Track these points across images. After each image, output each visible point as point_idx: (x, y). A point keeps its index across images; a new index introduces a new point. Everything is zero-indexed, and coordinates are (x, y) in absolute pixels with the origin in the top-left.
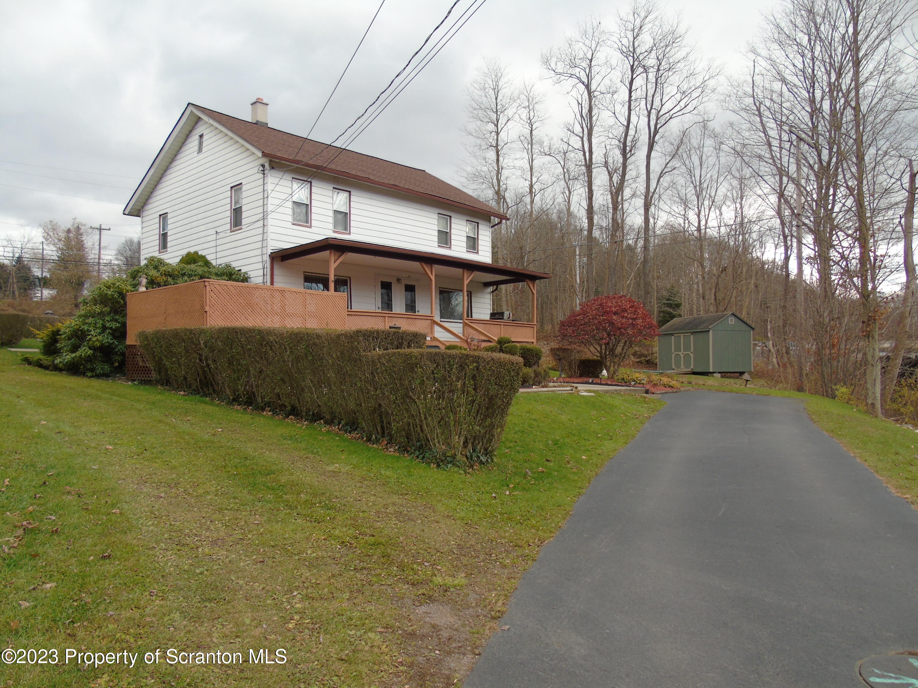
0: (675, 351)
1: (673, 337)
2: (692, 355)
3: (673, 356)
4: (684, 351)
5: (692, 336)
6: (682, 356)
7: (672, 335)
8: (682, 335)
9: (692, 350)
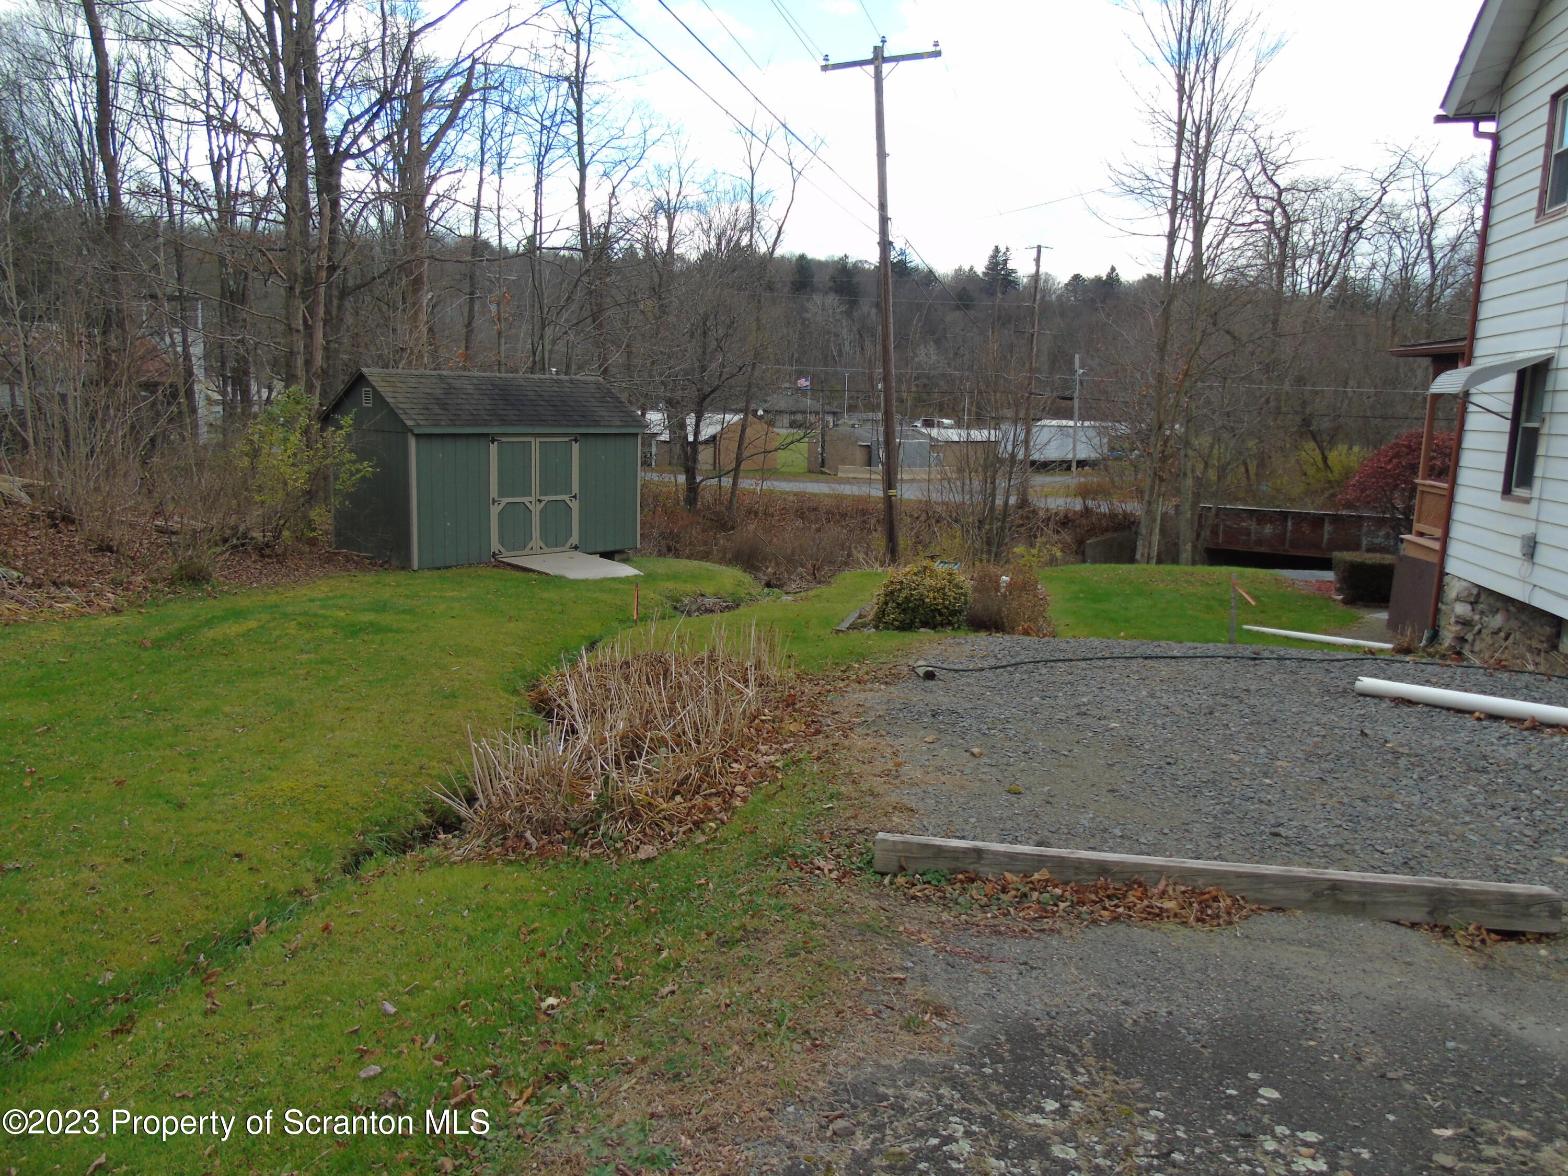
0: (501, 494)
1: (494, 448)
2: (575, 505)
3: (495, 510)
4: (544, 492)
5: (576, 447)
6: (536, 509)
7: (492, 438)
8: (535, 444)
9: (575, 489)
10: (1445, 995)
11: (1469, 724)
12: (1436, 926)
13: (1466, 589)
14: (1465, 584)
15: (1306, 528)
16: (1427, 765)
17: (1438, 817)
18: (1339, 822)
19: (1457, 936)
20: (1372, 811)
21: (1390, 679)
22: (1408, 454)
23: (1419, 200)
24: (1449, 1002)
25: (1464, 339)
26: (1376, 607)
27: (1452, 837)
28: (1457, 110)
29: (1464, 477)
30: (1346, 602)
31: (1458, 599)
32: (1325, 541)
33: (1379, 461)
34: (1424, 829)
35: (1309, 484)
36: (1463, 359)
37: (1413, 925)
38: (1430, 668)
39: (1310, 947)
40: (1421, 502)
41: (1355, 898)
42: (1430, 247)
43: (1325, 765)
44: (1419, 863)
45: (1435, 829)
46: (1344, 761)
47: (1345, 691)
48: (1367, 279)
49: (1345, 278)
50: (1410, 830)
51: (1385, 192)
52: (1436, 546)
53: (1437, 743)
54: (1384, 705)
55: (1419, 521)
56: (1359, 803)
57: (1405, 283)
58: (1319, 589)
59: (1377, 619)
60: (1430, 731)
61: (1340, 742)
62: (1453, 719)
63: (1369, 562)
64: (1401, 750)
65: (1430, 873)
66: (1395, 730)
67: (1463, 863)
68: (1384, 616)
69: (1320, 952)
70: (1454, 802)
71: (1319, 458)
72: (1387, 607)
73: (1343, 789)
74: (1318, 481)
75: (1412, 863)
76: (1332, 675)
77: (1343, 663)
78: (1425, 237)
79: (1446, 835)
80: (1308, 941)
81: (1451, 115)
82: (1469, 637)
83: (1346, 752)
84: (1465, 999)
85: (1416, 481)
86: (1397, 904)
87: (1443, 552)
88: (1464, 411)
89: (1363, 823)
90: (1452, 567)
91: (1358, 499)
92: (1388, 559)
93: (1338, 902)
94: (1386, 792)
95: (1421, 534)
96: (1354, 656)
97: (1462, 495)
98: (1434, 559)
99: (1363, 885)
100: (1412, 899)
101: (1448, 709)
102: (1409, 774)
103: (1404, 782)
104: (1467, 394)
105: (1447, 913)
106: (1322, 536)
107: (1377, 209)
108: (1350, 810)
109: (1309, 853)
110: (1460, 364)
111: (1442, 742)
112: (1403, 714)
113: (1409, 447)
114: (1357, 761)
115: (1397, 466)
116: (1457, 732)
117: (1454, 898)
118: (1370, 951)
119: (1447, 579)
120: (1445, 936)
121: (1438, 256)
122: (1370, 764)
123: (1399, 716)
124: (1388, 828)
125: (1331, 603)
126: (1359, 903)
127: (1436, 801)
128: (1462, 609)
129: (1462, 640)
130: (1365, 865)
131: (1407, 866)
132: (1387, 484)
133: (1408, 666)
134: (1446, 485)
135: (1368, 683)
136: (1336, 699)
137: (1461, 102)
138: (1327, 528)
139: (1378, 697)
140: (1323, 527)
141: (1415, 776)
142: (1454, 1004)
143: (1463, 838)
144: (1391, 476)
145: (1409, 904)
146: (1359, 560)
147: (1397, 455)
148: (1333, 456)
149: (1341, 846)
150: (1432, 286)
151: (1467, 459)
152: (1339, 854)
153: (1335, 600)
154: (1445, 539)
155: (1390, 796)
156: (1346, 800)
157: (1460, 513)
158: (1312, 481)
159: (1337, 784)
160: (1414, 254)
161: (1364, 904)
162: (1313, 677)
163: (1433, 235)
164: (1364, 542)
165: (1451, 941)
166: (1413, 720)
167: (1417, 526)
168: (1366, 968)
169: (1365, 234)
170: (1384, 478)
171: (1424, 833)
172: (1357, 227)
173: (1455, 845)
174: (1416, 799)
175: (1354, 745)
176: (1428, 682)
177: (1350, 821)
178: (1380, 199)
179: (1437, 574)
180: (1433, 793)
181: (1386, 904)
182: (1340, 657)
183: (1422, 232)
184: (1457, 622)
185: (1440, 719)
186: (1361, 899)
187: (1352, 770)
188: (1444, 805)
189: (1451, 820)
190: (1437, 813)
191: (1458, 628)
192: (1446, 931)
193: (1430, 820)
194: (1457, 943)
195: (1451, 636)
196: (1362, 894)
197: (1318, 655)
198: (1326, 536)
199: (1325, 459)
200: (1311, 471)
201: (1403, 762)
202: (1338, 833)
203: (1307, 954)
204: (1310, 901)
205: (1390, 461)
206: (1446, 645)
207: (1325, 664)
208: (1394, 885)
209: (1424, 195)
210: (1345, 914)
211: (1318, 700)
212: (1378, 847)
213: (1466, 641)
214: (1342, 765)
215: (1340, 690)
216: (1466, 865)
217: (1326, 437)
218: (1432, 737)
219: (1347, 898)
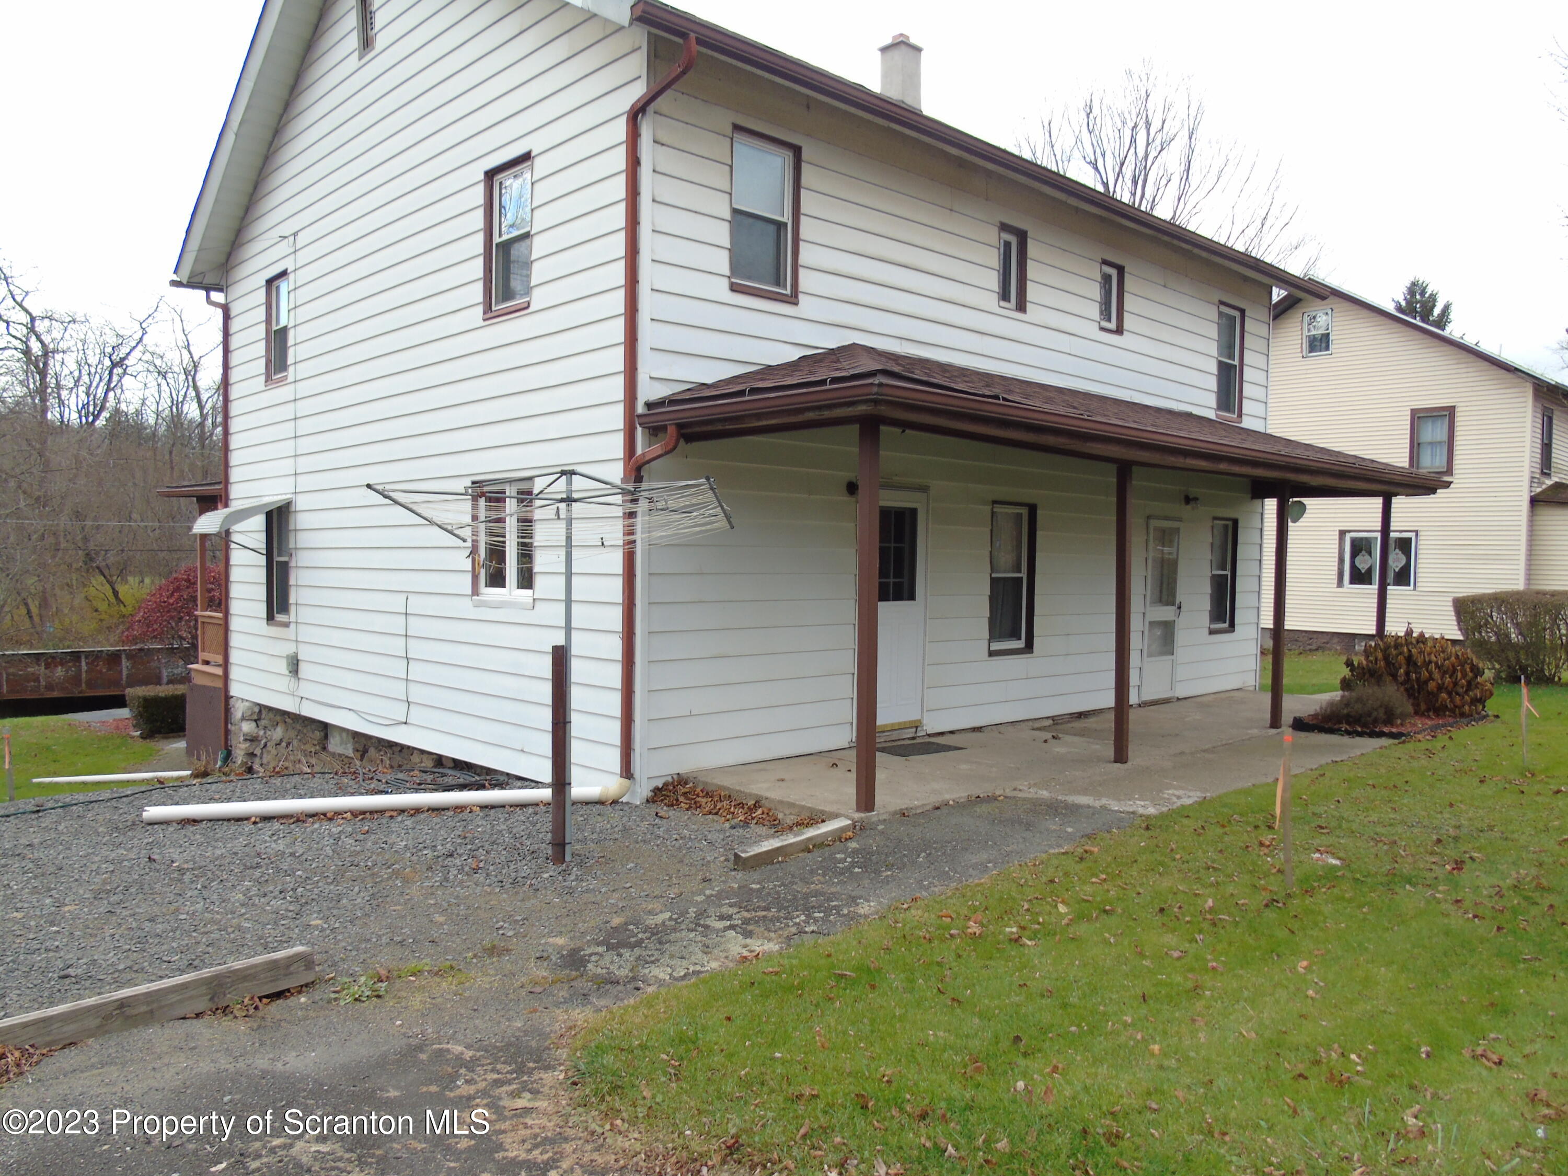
10: (224, 1063)
11: (247, 829)
12: (217, 1009)
13: (249, 708)
14: (247, 704)
15: (102, 667)
16: (209, 874)
17: (219, 917)
18: (128, 947)
19: (235, 1011)
20: (159, 928)
21: (177, 804)
22: (188, 587)
23: (180, 344)
24: (228, 1066)
25: (220, 483)
26: (174, 737)
27: (230, 930)
28: (189, 278)
29: (235, 607)
30: (143, 737)
31: (243, 719)
32: (124, 677)
33: (161, 595)
34: (206, 930)
35: (101, 620)
36: (221, 501)
37: (198, 1015)
38: (214, 787)
39: (102, 1067)
40: (203, 633)
41: (144, 1008)
42: (196, 388)
43: (114, 899)
44: (202, 961)
45: (216, 927)
46: (133, 890)
47: (134, 824)
48: (138, 413)
49: (117, 411)
50: (194, 934)
51: (144, 332)
52: (219, 671)
53: (218, 852)
54: (171, 829)
55: (203, 650)
56: (147, 924)
57: (176, 420)
58: (117, 728)
59: (177, 749)
60: (213, 843)
61: (128, 873)
62: (234, 827)
63: (162, 695)
64: (186, 866)
65: (211, 965)
66: (182, 850)
67: (238, 949)
68: (181, 744)
69: (112, 1068)
70: (232, 900)
71: (110, 593)
72: (185, 736)
73: (131, 915)
74: (111, 616)
75: (195, 963)
76: (121, 811)
77: (132, 798)
78: (190, 378)
79: (225, 929)
80: (101, 1063)
81: (185, 282)
82: (258, 752)
83: (135, 881)
84: (241, 1059)
85: (196, 613)
86: (180, 1002)
87: (226, 677)
88: (227, 549)
89: (151, 941)
90: (235, 690)
91: (144, 634)
92: (180, 689)
93: (128, 1018)
94: (172, 908)
95: (207, 663)
96: (143, 789)
97: (235, 624)
98: (219, 684)
99: (148, 994)
100: (193, 993)
101: (229, 820)
102: (193, 886)
103: (189, 894)
104: (228, 533)
105: (225, 995)
106: (121, 671)
107: (140, 348)
108: (139, 933)
109: (99, 984)
110: (219, 506)
111: (224, 850)
112: (189, 834)
113: (188, 580)
114: (146, 886)
115: (179, 599)
116: (237, 839)
117: (228, 980)
118: (158, 1050)
119: (232, 701)
120: (226, 1015)
121: (204, 397)
122: (158, 886)
123: (185, 836)
124: (174, 939)
125: (130, 741)
126: (146, 1012)
127: (217, 903)
128: (247, 727)
129: (252, 755)
130: (154, 978)
131: (191, 966)
132: (172, 618)
133: (194, 788)
134: (220, 615)
135: (153, 812)
136: (124, 834)
137: (192, 272)
138: (125, 663)
139: (165, 823)
140: (120, 664)
141: (199, 886)
142: (230, 1067)
143: (239, 928)
144: (175, 609)
145: (191, 998)
146: (152, 694)
147: (178, 589)
148: (122, 589)
149: (130, 968)
150: (202, 425)
151: (235, 591)
152: (128, 976)
153: (133, 737)
154: (226, 665)
155: (177, 910)
156: (134, 925)
157: (235, 640)
158: (104, 616)
159: (125, 913)
160: (182, 393)
161: (151, 1012)
162: (100, 818)
163: (197, 378)
164: (165, 674)
165: (231, 1016)
166: (198, 836)
167: (202, 656)
168: (156, 1066)
169: (129, 371)
170: (169, 611)
171: (206, 933)
172: (120, 363)
173: (232, 936)
174: (199, 906)
175: (142, 872)
176: (211, 800)
177: (139, 943)
178: (141, 339)
179: (223, 699)
180: (215, 897)
181: (171, 1004)
182: (129, 792)
183: (187, 372)
184: (245, 740)
185: (222, 831)
186: (149, 1008)
187: (141, 896)
188: (224, 905)
189: (229, 916)
190: (218, 913)
191: (248, 744)
192: (226, 1010)
193: (213, 921)
194: (236, 1017)
195: (242, 753)
196: (148, 1003)
197: (107, 795)
198: (125, 672)
199: (116, 593)
200: (103, 607)
201: (187, 877)
202: (127, 957)
203: (100, 1074)
204: (99, 1027)
205: (172, 595)
206: (239, 762)
207: (114, 803)
208: (177, 985)
209: (185, 339)
210: (136, 1027)
211: (107, 838)
212: (165, 958)
213: (256, 755)
214: (131, 894)
215: (129, 823)
216: (241, 949)
217: (114, 571)
218: (215, 848)
219: (135, 1012)
